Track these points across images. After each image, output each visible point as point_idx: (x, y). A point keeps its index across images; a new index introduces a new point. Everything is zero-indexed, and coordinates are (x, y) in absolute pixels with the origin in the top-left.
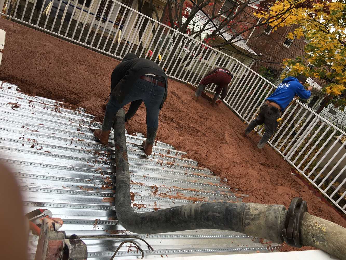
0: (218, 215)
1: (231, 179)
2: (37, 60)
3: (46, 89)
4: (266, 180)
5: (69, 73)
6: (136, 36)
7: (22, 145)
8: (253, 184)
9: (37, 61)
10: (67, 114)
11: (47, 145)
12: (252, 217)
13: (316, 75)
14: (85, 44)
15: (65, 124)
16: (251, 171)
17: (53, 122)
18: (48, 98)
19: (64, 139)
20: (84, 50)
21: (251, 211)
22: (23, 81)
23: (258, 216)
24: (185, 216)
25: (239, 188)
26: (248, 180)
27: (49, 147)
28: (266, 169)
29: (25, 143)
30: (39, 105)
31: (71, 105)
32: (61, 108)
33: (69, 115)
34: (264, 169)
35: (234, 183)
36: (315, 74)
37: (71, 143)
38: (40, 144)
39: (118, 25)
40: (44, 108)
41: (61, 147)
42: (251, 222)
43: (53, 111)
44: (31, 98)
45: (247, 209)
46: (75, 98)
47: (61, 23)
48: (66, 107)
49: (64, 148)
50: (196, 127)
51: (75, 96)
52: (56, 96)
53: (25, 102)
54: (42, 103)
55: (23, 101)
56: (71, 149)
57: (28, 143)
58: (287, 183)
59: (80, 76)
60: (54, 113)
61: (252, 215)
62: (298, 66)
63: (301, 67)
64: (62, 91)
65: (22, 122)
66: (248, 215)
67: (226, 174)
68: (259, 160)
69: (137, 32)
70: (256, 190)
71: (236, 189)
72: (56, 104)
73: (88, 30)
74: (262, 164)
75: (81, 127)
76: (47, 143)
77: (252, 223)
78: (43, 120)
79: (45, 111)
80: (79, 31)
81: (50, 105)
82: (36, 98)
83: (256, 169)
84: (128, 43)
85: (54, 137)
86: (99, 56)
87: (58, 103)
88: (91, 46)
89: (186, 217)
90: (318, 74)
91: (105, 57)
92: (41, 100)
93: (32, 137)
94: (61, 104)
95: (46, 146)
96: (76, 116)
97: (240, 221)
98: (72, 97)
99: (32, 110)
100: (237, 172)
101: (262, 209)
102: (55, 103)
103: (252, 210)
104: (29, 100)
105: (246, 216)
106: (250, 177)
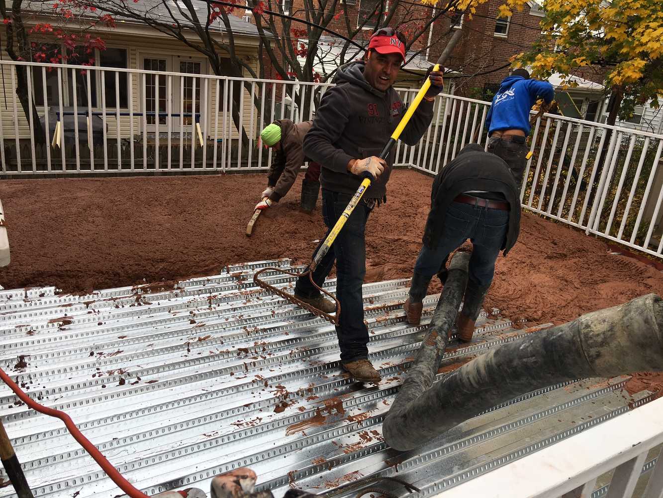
0: (533, 359)
1: (505, 305)
2: (72, 228)
3: (107, 272)
4: (571, 282)
5: (136, 229)
6: (228, 124)
7: (103, 387)
8: (550, 298)
9: (72, 230)
10: (160, 302)
11: (147, 370)
12: (599, 339)
13: (582, 62)
14: (145, 170)
15: (165, 321)
16: (536, 278)
17: (141, 325)
18: (116, 286)
19: (173, 349)
20: (147, 179)
21: (594, 329)
22: (61, 273)
23: (610, 333)
24: (471, 384)
25: (527, 316)
26: (538, 294)
27: (151, 372)
28: (561, 263)
29: (106, 381)
30: (105, 305)
31: (162, 284)
32: (146, 296)
33: (165, 303)
34: (558, 264)
35: (515, 310)
36: (578, 60)
37: (189, 350)
38: (133, 373)
39: (191, 116)
40: (117, 307)
41: (173, 365)
42: (600, 349)
43: (133, 305)
44: (88, 298)
45: (584, 328)
46: (164, 269)
47: (90, 151)
48: (155, 290)
49: (179, 363)
50: (401, 237)
51: (163, 265)
52: (129, 277)
53: (79, 309)
54: (110, 300)
55: (74, 310)
56: (192, 360)
57: (111, 380)
58: (612, 275)
59: (158, 227)
60: (137, 308)
61: (598, 335)
62: (543, 60)
63: (548, 59)
64: (136, 264)
65: (86, 345)
66: (591, 338)
67: (493, 300)
68: (542, 252)
69: (228, 116)
70: (560, 308)
71: (523, 320)
72: (134, 292)
73: (142, 146)
74: (549, 258)
75: (194, 315)
76: (145, 367)
77: (603, 350)
78: (123, 328)
79: (120, 311)
80: (126, 154)
81: (126, 297)
82: (95, 294)
83: (543, 269)
84: (220, 141)
85: (153, 352)
86: (177, 180)
87: (138, 289)
88: (157, 169)
89: (475, 385)
90: (584, 58)
91: (190, 178)
92: (105, 295)
93: (114, 367)
94: (143, 289)
95: (145, 373)
96: (178, 299)
97: (580, 355)
98: (158, 268)
99: (97, 319)
100: (511, 288)
101: (614, 316)
102: (132, 290)
103: (595, 325)
104: (85, 303)
105: (586, 341)
106: (538, 288)
